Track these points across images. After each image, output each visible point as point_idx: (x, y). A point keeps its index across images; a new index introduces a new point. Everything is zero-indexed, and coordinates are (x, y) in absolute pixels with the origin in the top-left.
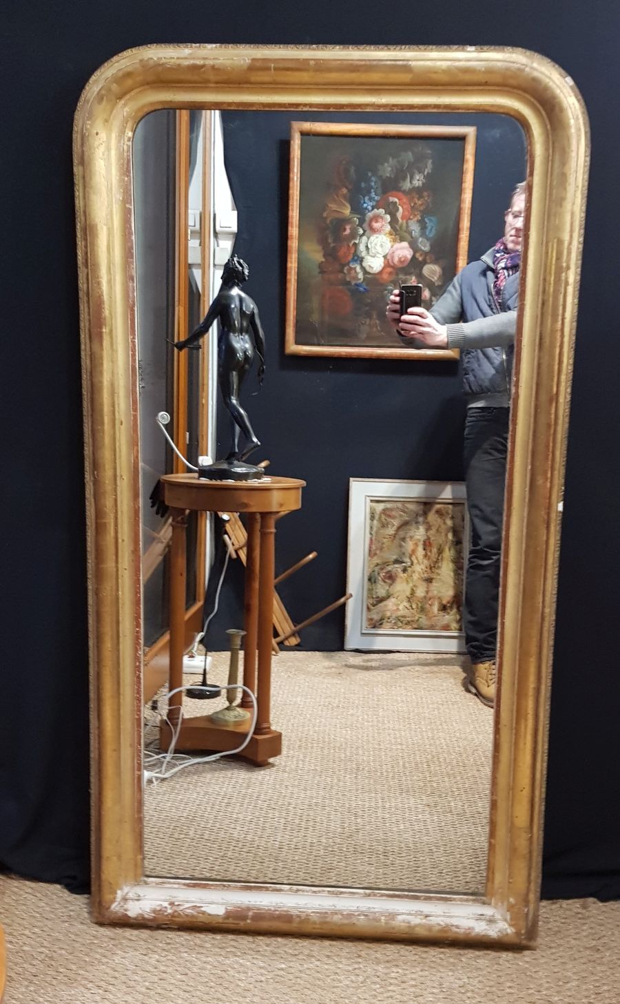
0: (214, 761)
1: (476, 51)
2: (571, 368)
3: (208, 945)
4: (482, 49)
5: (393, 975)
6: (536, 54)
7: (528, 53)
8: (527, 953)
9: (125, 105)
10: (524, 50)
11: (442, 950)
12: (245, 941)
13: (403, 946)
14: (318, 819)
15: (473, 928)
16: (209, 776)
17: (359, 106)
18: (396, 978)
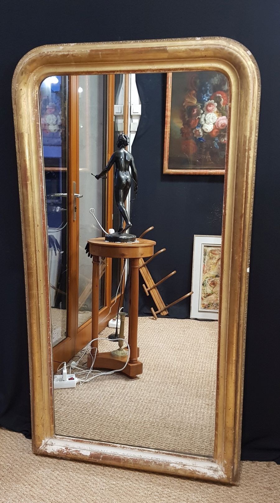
0: (111, 374)
1: (201, 40)
2: (252, 200)
3: (82, 469)
4: (204, 38)
5: (165, 492)
6: (232, 40)
7: (228, 39)
8: (234, 487)
9: (34, 75)
10: (225, 38)
11: (192, 482)
12: (99, 469)
13: (173, 478)
14: (152, 409)
15: (206, 473)
16: (107, 382)
17: (144, 70)
18: (166, 494)
